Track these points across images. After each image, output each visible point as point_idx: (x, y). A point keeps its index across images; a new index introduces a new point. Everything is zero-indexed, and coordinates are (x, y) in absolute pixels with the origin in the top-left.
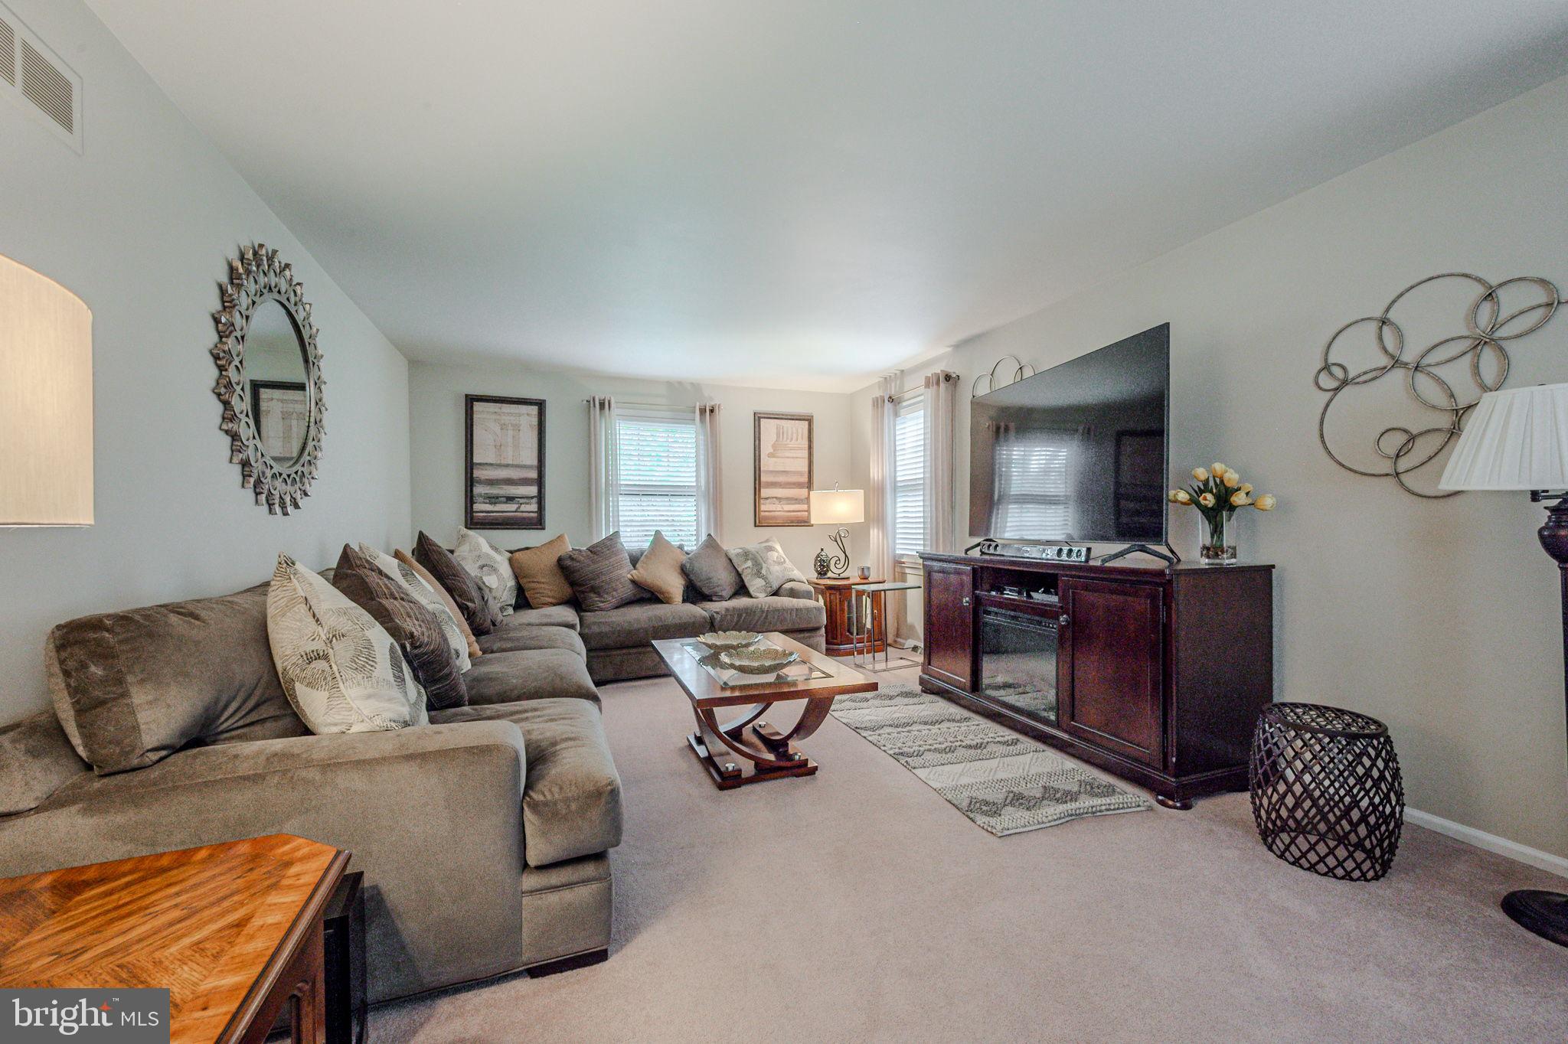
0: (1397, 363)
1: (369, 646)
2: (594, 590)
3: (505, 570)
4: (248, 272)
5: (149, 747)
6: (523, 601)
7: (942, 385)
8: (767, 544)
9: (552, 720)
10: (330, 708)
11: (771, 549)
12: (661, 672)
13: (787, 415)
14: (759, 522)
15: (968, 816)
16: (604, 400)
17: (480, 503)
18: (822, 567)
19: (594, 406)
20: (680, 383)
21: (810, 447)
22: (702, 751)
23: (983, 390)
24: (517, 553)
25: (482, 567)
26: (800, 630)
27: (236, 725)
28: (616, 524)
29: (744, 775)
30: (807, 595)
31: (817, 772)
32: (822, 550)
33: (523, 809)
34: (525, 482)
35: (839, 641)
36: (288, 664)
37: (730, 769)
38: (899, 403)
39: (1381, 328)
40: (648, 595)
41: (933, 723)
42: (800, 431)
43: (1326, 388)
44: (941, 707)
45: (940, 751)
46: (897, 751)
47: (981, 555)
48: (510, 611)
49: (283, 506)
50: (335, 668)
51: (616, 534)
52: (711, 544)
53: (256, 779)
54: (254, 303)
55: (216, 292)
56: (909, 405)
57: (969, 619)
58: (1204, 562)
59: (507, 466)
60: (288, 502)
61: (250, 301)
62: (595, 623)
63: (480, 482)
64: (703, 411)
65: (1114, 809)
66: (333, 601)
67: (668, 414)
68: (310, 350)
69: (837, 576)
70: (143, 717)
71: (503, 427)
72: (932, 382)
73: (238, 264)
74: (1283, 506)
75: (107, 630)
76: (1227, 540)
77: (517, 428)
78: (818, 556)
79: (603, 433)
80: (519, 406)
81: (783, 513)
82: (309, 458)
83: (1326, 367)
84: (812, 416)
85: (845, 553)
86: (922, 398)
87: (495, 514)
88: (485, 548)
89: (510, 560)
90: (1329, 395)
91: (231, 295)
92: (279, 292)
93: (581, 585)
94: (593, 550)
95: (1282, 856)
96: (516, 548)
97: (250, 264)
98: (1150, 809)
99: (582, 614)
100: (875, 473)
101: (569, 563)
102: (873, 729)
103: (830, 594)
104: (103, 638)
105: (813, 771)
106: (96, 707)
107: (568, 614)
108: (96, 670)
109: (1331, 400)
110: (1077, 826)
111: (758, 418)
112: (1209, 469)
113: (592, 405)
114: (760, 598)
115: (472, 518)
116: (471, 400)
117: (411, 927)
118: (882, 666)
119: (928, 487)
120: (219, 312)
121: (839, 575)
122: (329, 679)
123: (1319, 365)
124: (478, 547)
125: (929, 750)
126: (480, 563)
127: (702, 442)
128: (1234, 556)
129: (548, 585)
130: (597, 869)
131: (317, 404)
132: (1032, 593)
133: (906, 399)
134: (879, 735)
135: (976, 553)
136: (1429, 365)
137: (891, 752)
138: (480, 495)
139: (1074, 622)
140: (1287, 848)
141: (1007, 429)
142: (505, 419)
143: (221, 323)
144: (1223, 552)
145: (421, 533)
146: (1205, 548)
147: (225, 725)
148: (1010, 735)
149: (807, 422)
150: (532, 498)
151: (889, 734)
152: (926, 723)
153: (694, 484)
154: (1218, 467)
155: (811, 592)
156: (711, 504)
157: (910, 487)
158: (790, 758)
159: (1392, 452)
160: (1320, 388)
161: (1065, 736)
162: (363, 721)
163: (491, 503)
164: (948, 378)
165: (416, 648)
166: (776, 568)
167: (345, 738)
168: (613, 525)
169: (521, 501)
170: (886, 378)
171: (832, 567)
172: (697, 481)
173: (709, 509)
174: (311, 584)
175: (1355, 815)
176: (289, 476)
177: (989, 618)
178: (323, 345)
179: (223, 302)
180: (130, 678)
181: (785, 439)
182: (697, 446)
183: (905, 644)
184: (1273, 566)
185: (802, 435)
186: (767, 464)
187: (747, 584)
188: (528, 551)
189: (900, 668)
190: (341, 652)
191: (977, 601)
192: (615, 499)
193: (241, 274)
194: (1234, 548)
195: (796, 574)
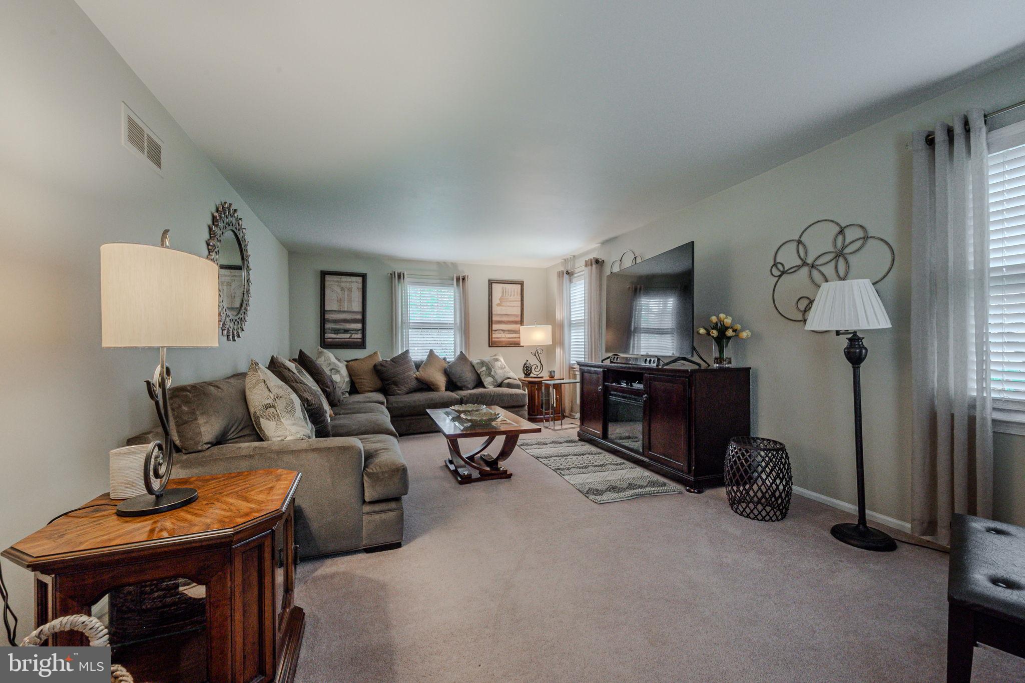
0: (804, 264)
1: (292, 402)
2: (396, 384)
3: (344, 372)
4: (221, 217)
5: (205, 442)
6: (354, 389)
7: (594, 266)
8: (494, 357)
9: (374, 443)
10: (277, 429)
11: (497, 360)
12: (433, 429)
13: (508, 281)
14: (492, 344)
15: (586, 496)
16: (400, 273)
17: (329, 333)
18: (527, 370)
19: (395, 277)
20: (445, 263)
21: (522, 300)
22: (452, 467)
23: (616, 269)
24: (351, 362)
25: (331, 370)
26: (512, 406)
27: (234, 437)
28: (407, 345)
29: (473, 477)
30: (517, 387)
31: (512, 477)
32: (527, 361)
33: (363, 475)
34: (355, 321)
35: (536, 413)
36: (257, 410)
37: (466, 474)
38: (572, 275)
39: (798, 246)
40: (426, 386)
41: (580, 455)
42: (516, 291)
43: (775, 275)
44: (588, 447)
45: (578, 467)
46: (556, 467)
47: (610, 363)
48: (347, 395)
49: (233, 337)
50: (278, 411)
51: (407, 351)
52: (462, 358)
53: (250, 457)
54: (223, 233)
55: (207, 230)
56: (578, 276)
57: (602, 399)
58: (716, 365)
59: (344, 312)
60: (236, 335)
61: (221, 232)
62: (395, 402)
63: (329, 321)
64: (458, 279)
65: (661, 493)
66: (274, 381)
67: (438, 281)
68: (245, 252)
69: (535, 376)
70: (203, 429)
71: (342, 289)
72: (588, 264)
73: (216, 214)
74: (756, 336)
75: (188, 391)
76: (726, 354)
77: (350, 290)
78: (525, 365)
79: (400, 294)
80: (352, 277)
81: (507, 339)
82: (244, 311)
83: (775, 265)
84: (523, 282)
85: (540, 362)
86: (583, 272)
87: (337, 340)
88: (333, 359)
89: (347, 366)
90: (777, 278)
91: (214, 231)
92: (232, 225)
93: (387, 380)
94: (394, 360)
95: (741, 514)
96: (350, 360)
97: (221, 214)
98: (680, 493)
99: (389, 397)
100: (559, 316)
101: (379, 368)
102: (546, 458)
103: (531, 386)
104: (186, 396)
105: (510, 476)
106: (184, 424)
107: (380, 397)
108: (185, 408)
109: (777, 282)
110: (640, 500)
111: (491, 283)
112: (718, 317)
113: (393, 277)
114: (490, 388)
115: (324, 342)
116: (324, 274)
117: (315, 526)
118: (559, 427)
119: (587, 324)
120: (209, 240)
121: (537, 375)
122: (276, 416)
123: (772, 263)
124: (329, 359)
125: (574, 467)
126: (330, 368)
127: (457, 298)
128: (730, 363)
129: (368, 380)
130: (397, 505)
131: (247, 281)
132: (633, 383)
133: (576, 272)
134: (549, 460)
135: (607, 363)
136: (817, 265)
137: (554, 468)
138: (329, 329)
139: (650, 398)
140: (744, 510)
141: (640, 289)
142: (343, 285)
143: (210, 245)
144: (724, 360)
145: (301, 351)
146: (716, 358)
147: (230, 437)
148: (619, 460)
149: (520, 285)
150: (359, 330)
151: (554, 460)
152: (576, 455)
153: (453, 322)
154: (722, 316)
155: (520, 385)
156: (463, 333)
157: (578, 324)
158: (498, 469)
159: (803, 309)
160: (773, 275)
161: (646, 460)
162: (291, 435)
163: (335, 334)
164: (597, 261)
165: (309, 406)
166: (499, 372)
167: (283, 442)
168: (406, 346)
169: (352, 332)
170: (565, 260)
171: (533, 371)
172: (455, 320)
173: (462, 337)
174: (266, 374)
175: (777, 494)
176: (236, 320)
177: (612, 398)
178: (251, 250)
179: (210, 234)
180: (198, 413)
181: (507, 295)
182: (455, 300)
183: (575, 416)
184: (750, 368)
185: (517, 293)
186: (496, 310)
187: (483, 381)
188: (357, 361)
189: (570, 428)
190: (281, 405)
191: (606, 389)
192: (407, 331)
193: (218, 220)
194: (730, 359)
195: (512, 375)
